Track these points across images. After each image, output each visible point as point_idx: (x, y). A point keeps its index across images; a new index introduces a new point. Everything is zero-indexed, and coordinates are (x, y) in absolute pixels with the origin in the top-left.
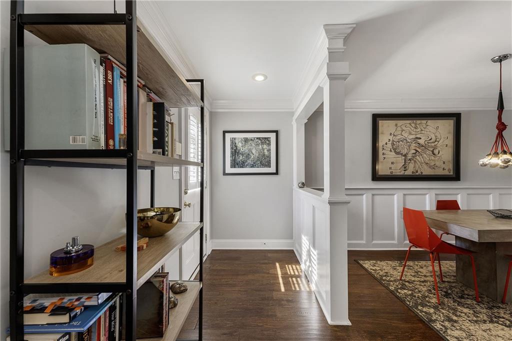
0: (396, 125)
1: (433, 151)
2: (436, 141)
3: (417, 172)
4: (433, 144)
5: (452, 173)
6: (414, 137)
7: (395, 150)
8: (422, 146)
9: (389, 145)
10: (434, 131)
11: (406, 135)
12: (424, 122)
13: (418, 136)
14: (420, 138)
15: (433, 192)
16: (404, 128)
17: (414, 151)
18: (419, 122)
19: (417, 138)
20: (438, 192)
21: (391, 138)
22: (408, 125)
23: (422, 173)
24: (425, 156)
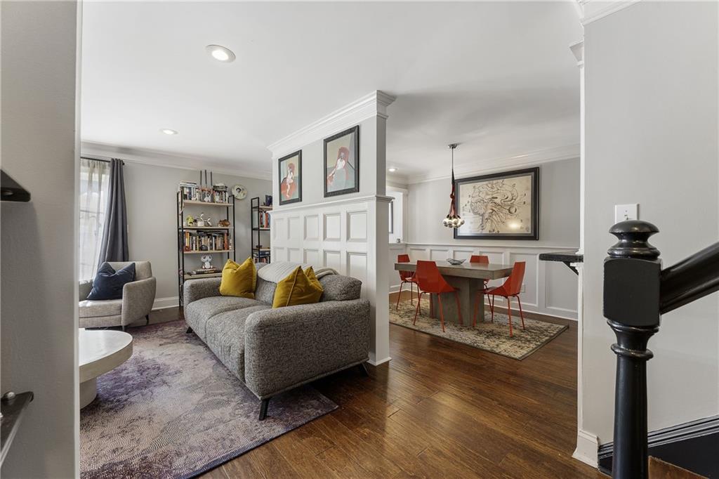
0: (474, 187)
1: (509, 210)
2: (512, 199)
3: (494, 230)
4: (509, 203)
5: (530, 232)
6: (490, 197)
7: (473, 210)
8: (499, 205)
9: (469, 207)
10: (510, 189)
11: (482, 196)
12: (501, 181)
13: (495, 196)
14: (496, 198)
15: (508, 252)
16: (481, 189)
17: (491, 211)
18: (495, 182)
19: (493, 198)
20: (514, 251)
21: (470, 199)
22: (486, 186)
23: (498, 231)
24: (501, 214)
